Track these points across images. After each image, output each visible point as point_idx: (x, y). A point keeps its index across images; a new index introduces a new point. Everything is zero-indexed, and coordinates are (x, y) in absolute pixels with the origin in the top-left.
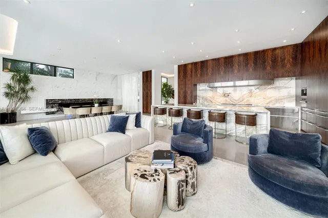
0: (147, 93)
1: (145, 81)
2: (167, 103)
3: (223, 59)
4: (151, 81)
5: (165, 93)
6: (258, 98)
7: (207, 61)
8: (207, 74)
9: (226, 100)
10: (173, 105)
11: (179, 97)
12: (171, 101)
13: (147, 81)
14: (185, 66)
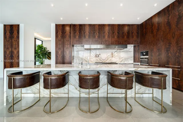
0: (12, 52)
1: (8, 36)
2: (42, 63)
3: (97, 26)
4: (18, 37)
5: (39, 54)
6: (116, 58)
7: (84, 25)
8: (85, 37)
9: (97, 60)
10: (49, 66)
11: (57, 57)
12: (46, 61)
13: (11, 37)
14: (64, 26)
